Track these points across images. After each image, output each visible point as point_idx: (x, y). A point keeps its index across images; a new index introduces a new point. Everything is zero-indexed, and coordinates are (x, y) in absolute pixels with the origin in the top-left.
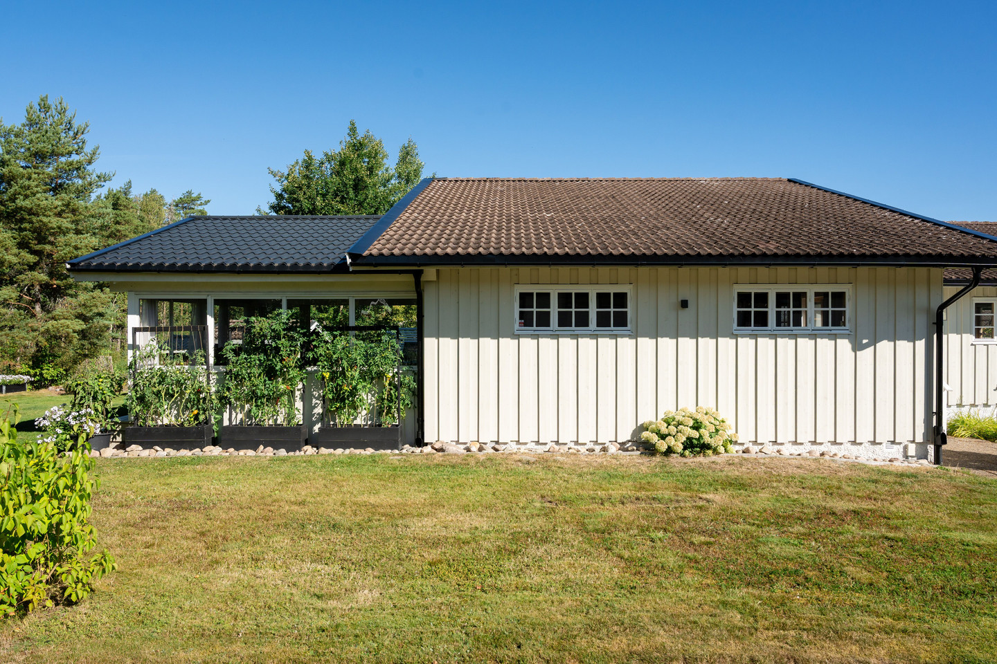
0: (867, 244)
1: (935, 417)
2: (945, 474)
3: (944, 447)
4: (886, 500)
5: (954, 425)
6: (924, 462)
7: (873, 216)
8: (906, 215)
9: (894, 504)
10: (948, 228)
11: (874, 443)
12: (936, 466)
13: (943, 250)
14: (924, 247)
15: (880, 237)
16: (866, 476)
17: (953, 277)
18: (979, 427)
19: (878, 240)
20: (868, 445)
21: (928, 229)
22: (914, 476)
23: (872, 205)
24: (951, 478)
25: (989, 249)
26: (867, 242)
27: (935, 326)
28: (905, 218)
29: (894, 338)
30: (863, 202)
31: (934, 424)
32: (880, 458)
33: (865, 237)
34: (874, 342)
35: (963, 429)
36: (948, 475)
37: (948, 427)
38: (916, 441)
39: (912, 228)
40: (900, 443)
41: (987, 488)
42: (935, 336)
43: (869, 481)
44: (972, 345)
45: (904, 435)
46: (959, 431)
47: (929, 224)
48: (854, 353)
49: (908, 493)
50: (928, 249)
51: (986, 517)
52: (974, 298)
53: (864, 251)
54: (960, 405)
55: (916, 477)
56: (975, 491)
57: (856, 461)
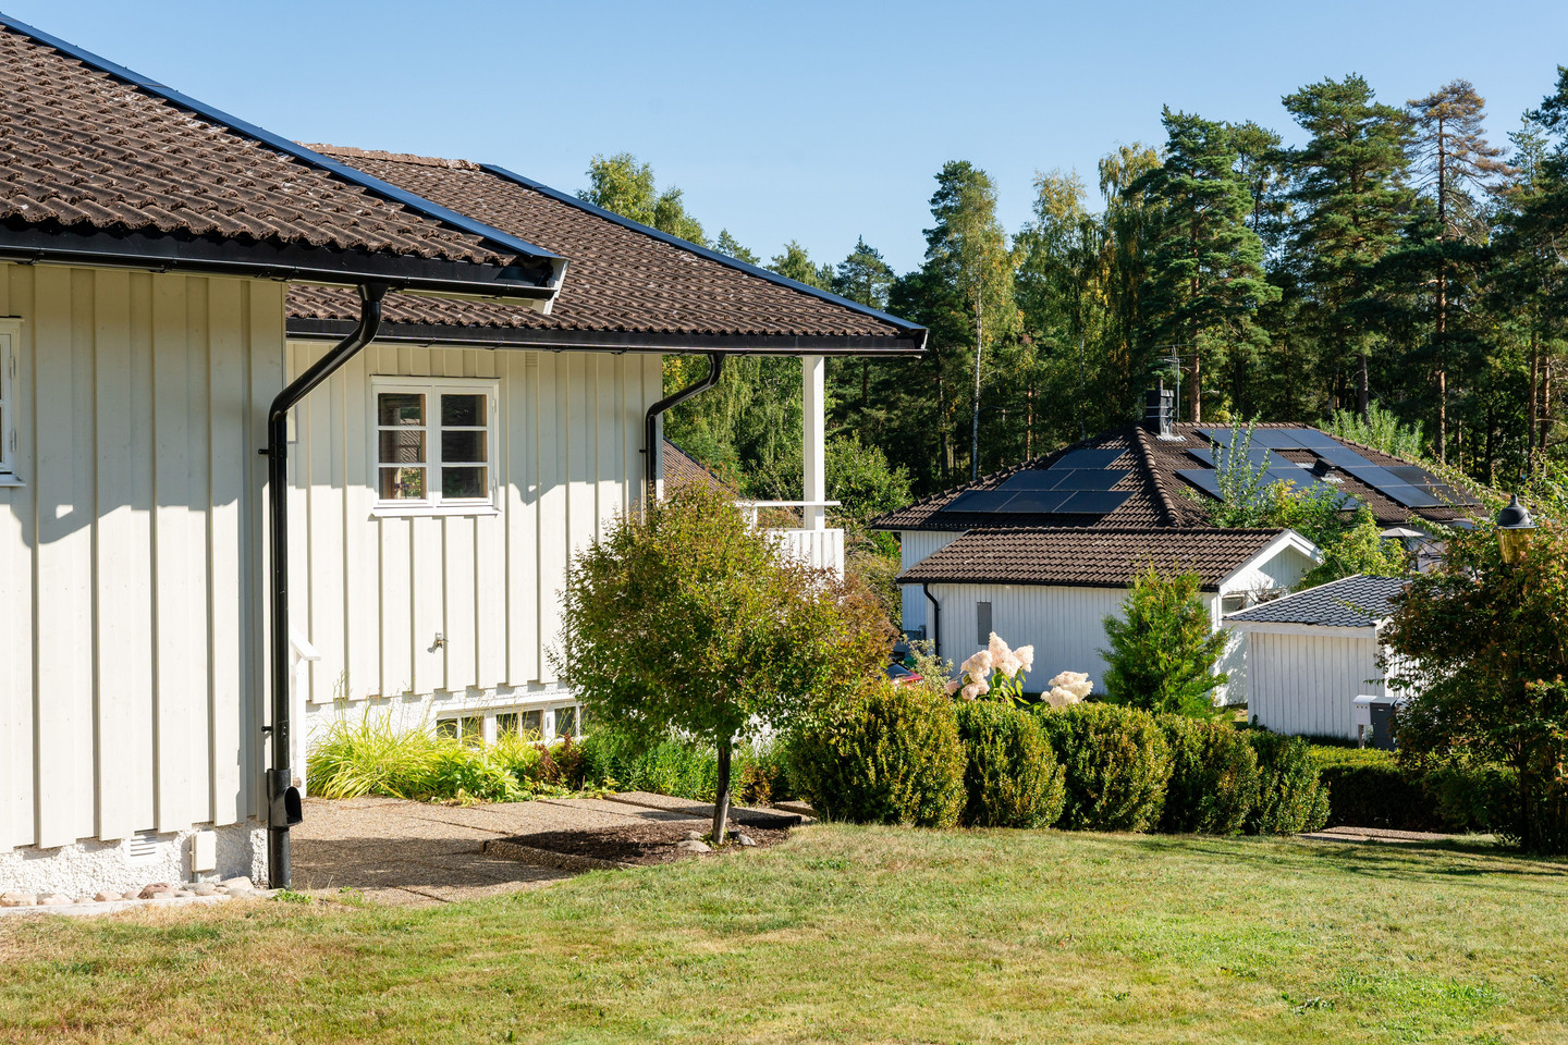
0: (65, 189)
1: (268, 741)
2: (297, 912)
3: (296, 833)
4: (120, 1022)
5: (328, 764)
6: (241, 884)
7: (87, 100)
8: (183, 108)
9: (146, 1030)
10: (299, 160)
11: (95, 842)
12: (276, 891)
13: (282, 226)
14: (230, 213)
15: (104, 171)
16: (65, 955)
17: (320, 313)
18: (391, 761)
19: (97, 179)
20: (76, 852)
21: (243, 156)
22: (207, 933)
23: (85, 64)
24: (310, 923)
25: (402, 231)
26: (63, 183)
27: (266, 459)
28: (182, 117)
29: (150, 501)
30: (59, 52)
31: (268, 765)
32: (112, 893)
33: (58, 167)
34: (90, 514)
35: (349, 772)
36: (305, 916)
37: (310, 772)
38: (220, 822)
39: (198, 149)
40: (172, 835)
41: (403, 938)
42: (266, 490)
43: (74, 971)
44: (372, 518)
45: (184, 809)
46: (341, 781)
47: (247, 145)
48: (29, 552)
49: (189, 986)
50: (243, 219)
51: (394, 1025)
52: (375, 380)
53: (52, 211)
54: (343, 702)
55: (214, 935)
56: (369, 952)
57: (41, 909)
